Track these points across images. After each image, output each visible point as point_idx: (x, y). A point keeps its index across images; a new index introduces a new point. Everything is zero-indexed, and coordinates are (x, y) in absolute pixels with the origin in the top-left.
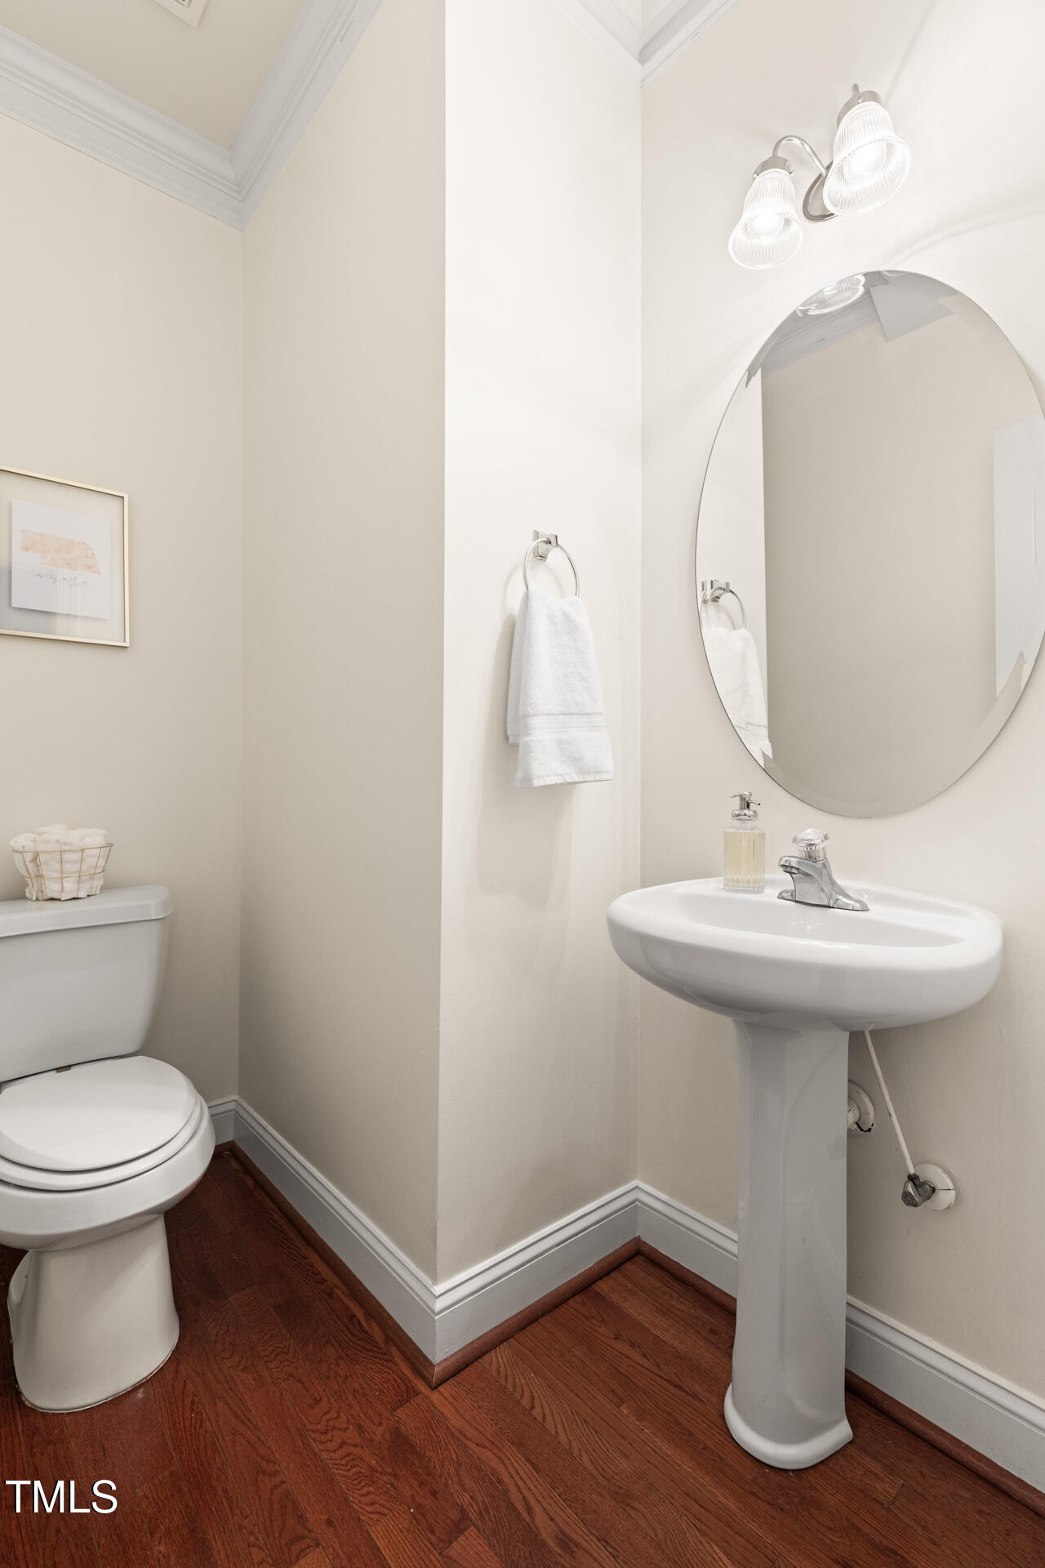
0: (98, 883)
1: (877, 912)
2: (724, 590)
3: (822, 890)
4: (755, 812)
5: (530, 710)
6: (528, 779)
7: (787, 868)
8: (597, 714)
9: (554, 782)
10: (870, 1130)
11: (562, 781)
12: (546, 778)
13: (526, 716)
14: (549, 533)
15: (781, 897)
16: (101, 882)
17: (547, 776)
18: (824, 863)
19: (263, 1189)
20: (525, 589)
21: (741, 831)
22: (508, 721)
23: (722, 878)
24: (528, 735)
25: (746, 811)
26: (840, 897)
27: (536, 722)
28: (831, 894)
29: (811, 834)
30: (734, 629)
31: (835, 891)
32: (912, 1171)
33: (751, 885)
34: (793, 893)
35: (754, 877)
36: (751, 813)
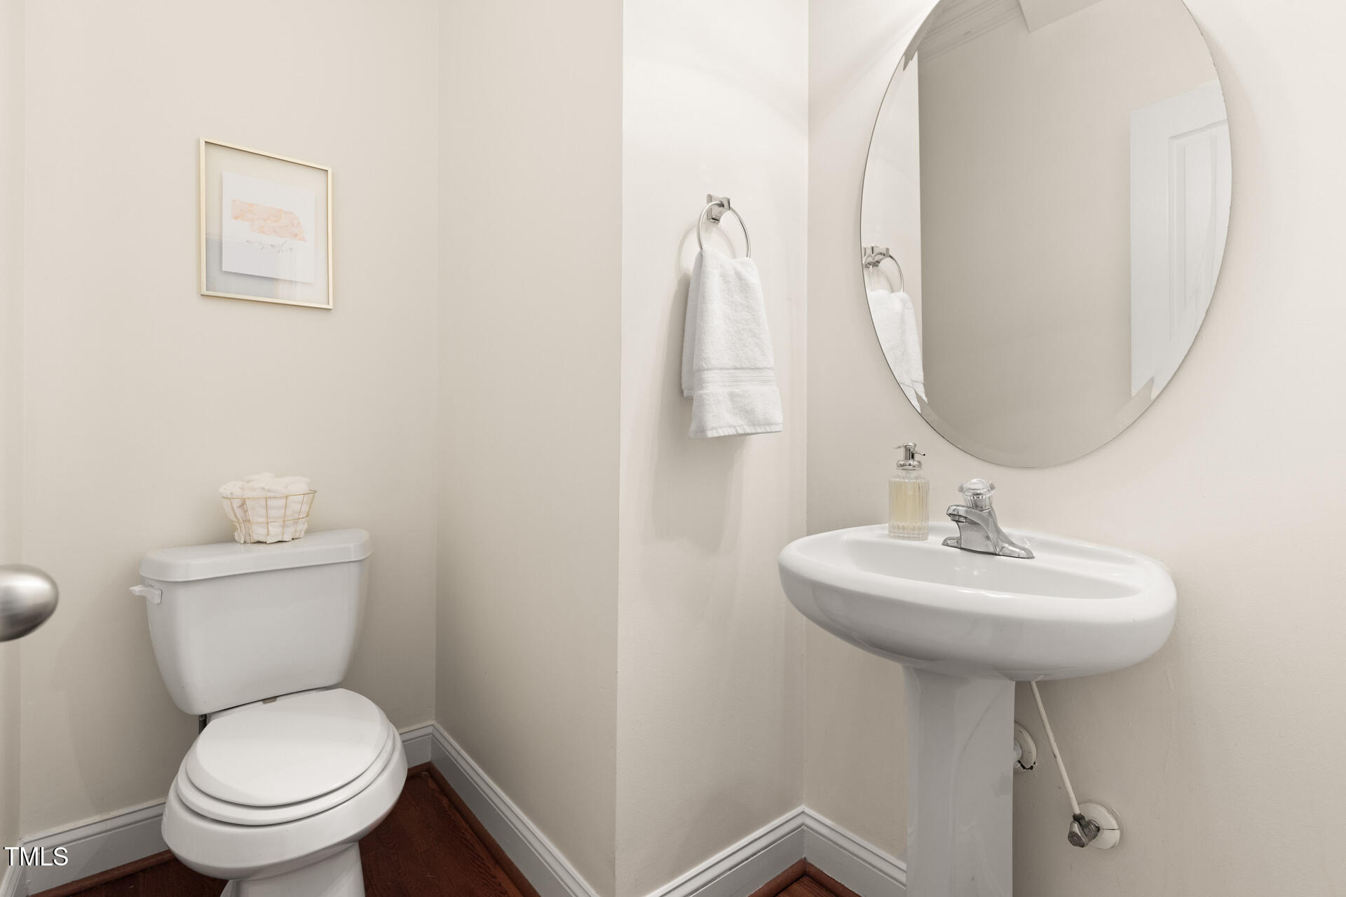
0: (302, 527)
1: (1042, 559)
2: (884, 255)
3: (988, 538)
4: (919, 462)
5: (704, 365)
6: (702, 430)
7: (955, 517)
8: (768, 369)
9: (727, 434)
10: (1032, 768)
11: (735, 433)
12: (719, 430)
13: (701, 370)
14: (721, 197)
15: (945, 544)
16: (306, 526)
17: (720, 427)
18: (990, 513)
19: (458, 810)
20: (699, 249)
21: (906, 480)
22: (682, 375)
23: (887, 525)
24: (702, 388)
25: (911, 462)
26: (1006, 545)
27: (709, 376)
28: (997, 542)
29: (976, 484)
30: (893, 291)
31: (1001, 540)
32: (1077, 812)
33: (916, 532)
34: (959, 540)
35: (918, 524)
36: (915, 463)
